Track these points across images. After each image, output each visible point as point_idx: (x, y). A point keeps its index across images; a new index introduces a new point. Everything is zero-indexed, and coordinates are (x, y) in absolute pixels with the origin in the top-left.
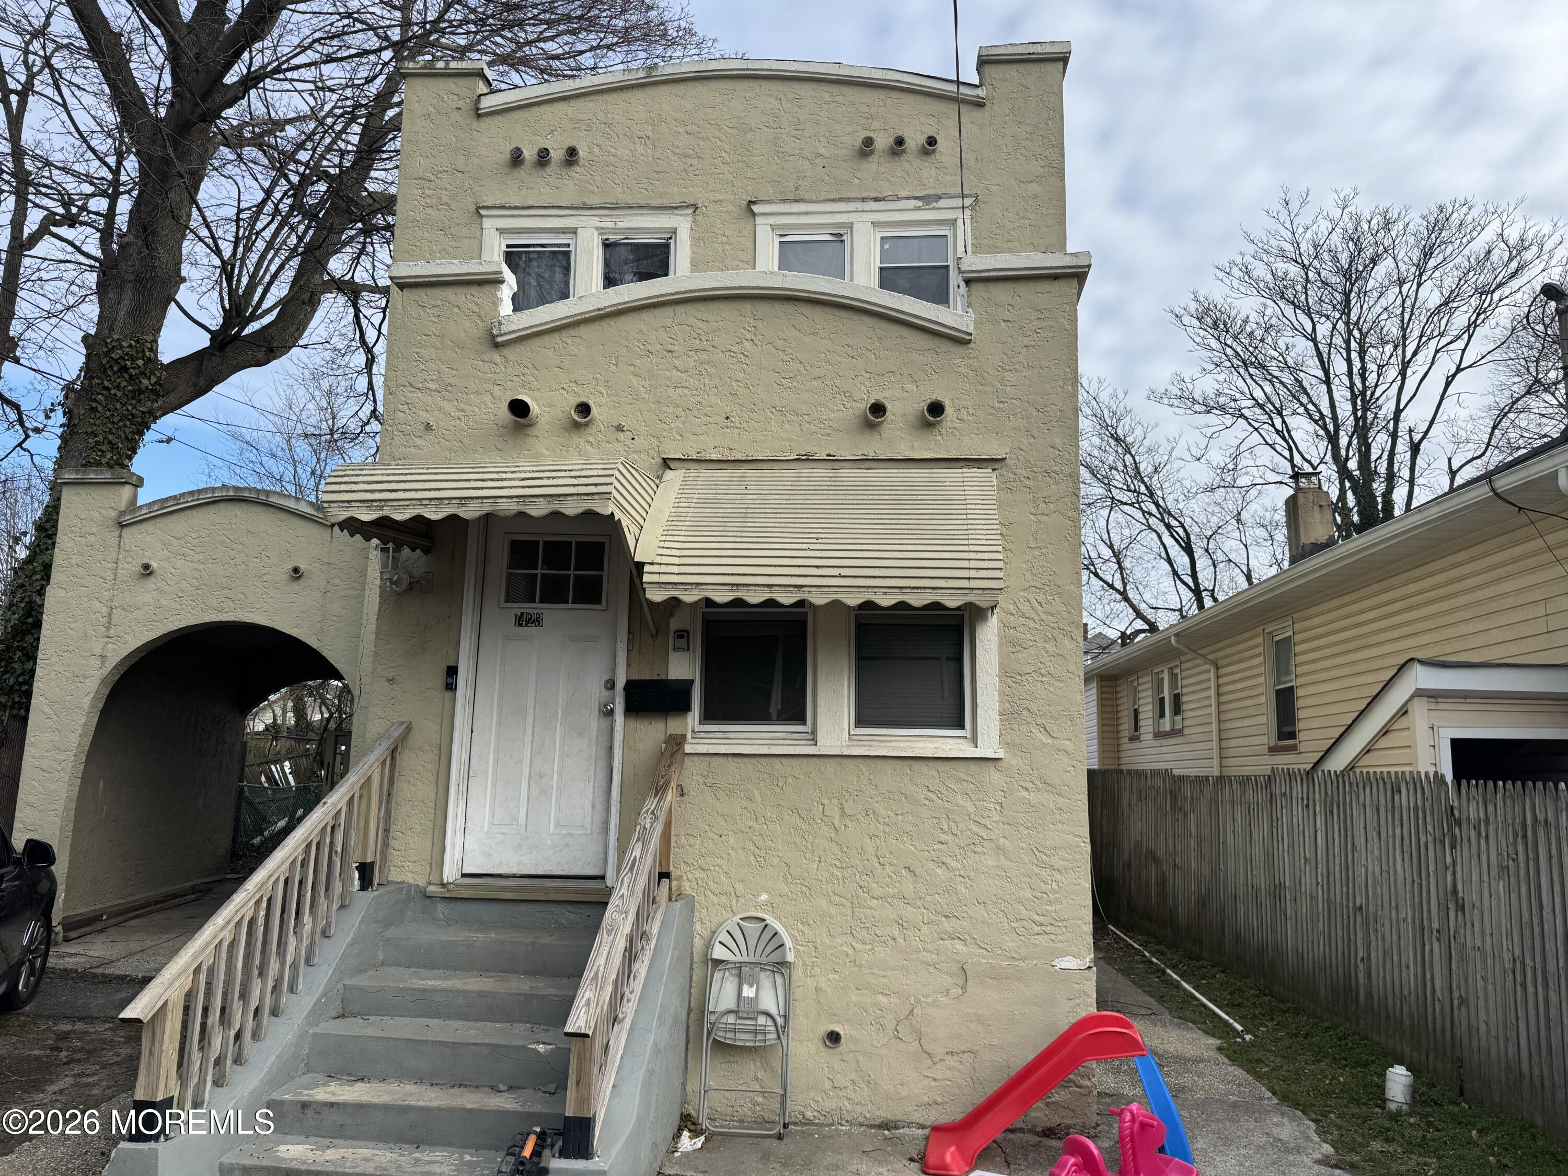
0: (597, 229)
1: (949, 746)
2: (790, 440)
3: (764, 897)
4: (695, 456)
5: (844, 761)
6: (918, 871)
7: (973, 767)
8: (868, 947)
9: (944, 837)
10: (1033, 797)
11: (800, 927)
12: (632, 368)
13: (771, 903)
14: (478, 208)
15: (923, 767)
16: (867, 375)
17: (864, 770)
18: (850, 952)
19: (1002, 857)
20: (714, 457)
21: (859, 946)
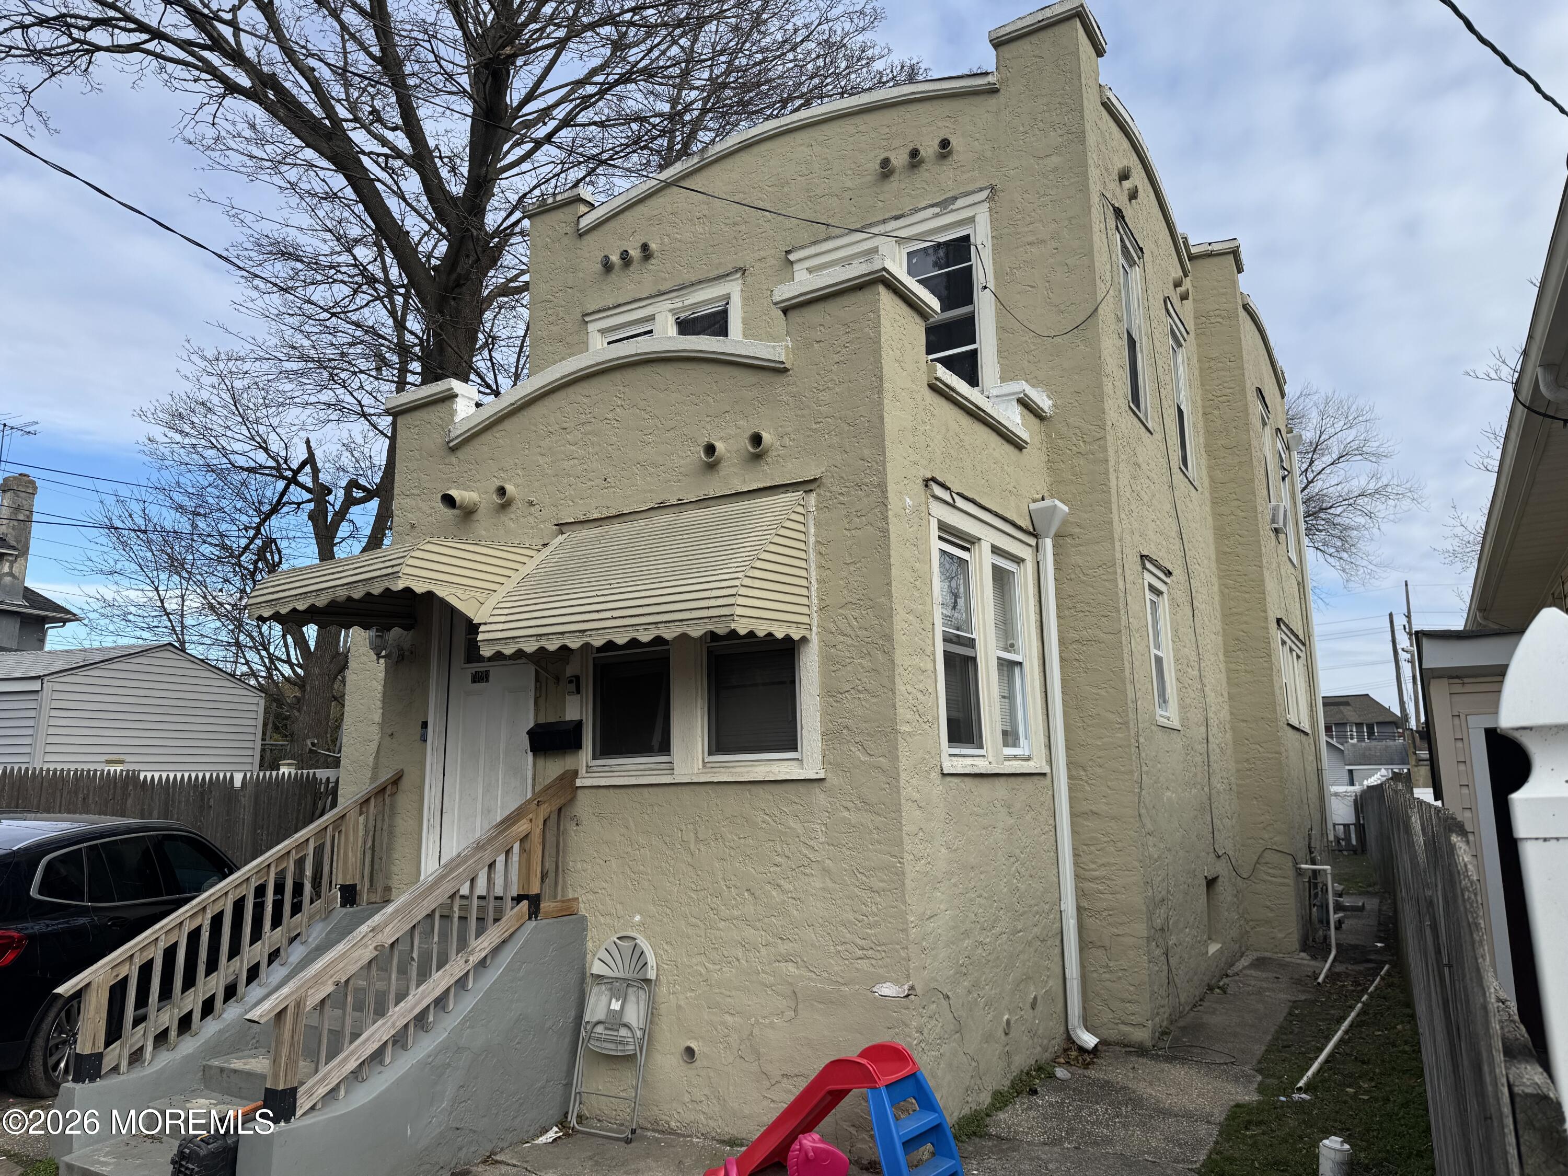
0: (670, 311)
1: (781, 769)
2: (651, 491)
3: (638, 918)
4: (582, 518)
5: (697, 788)
6: (758, 893)
7: (801, 788)
8: (718, 967)
9: (779, 859)
10: (852, 817)
11: (665, 947)
12: (539, 449)
13: (642, 924)
14: (583, 316)
15: (759, 790)
16: (708, 419)
17: (713, 795)
18: (703, 971)
19: (827, 879)
20: (595, 516)
21: (710, 966)
